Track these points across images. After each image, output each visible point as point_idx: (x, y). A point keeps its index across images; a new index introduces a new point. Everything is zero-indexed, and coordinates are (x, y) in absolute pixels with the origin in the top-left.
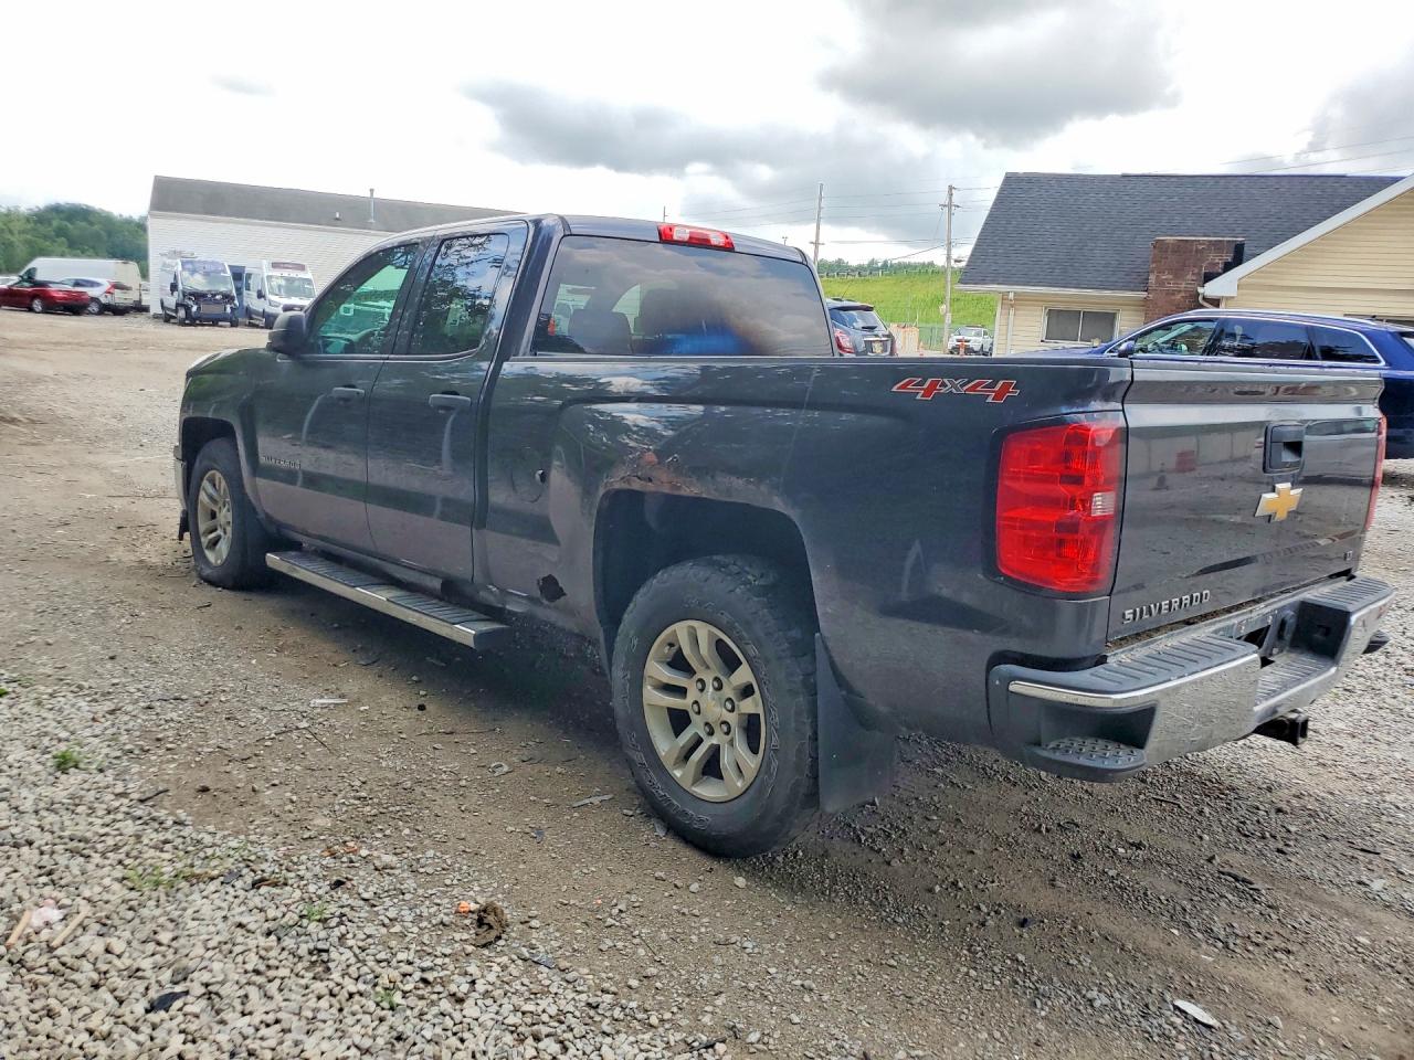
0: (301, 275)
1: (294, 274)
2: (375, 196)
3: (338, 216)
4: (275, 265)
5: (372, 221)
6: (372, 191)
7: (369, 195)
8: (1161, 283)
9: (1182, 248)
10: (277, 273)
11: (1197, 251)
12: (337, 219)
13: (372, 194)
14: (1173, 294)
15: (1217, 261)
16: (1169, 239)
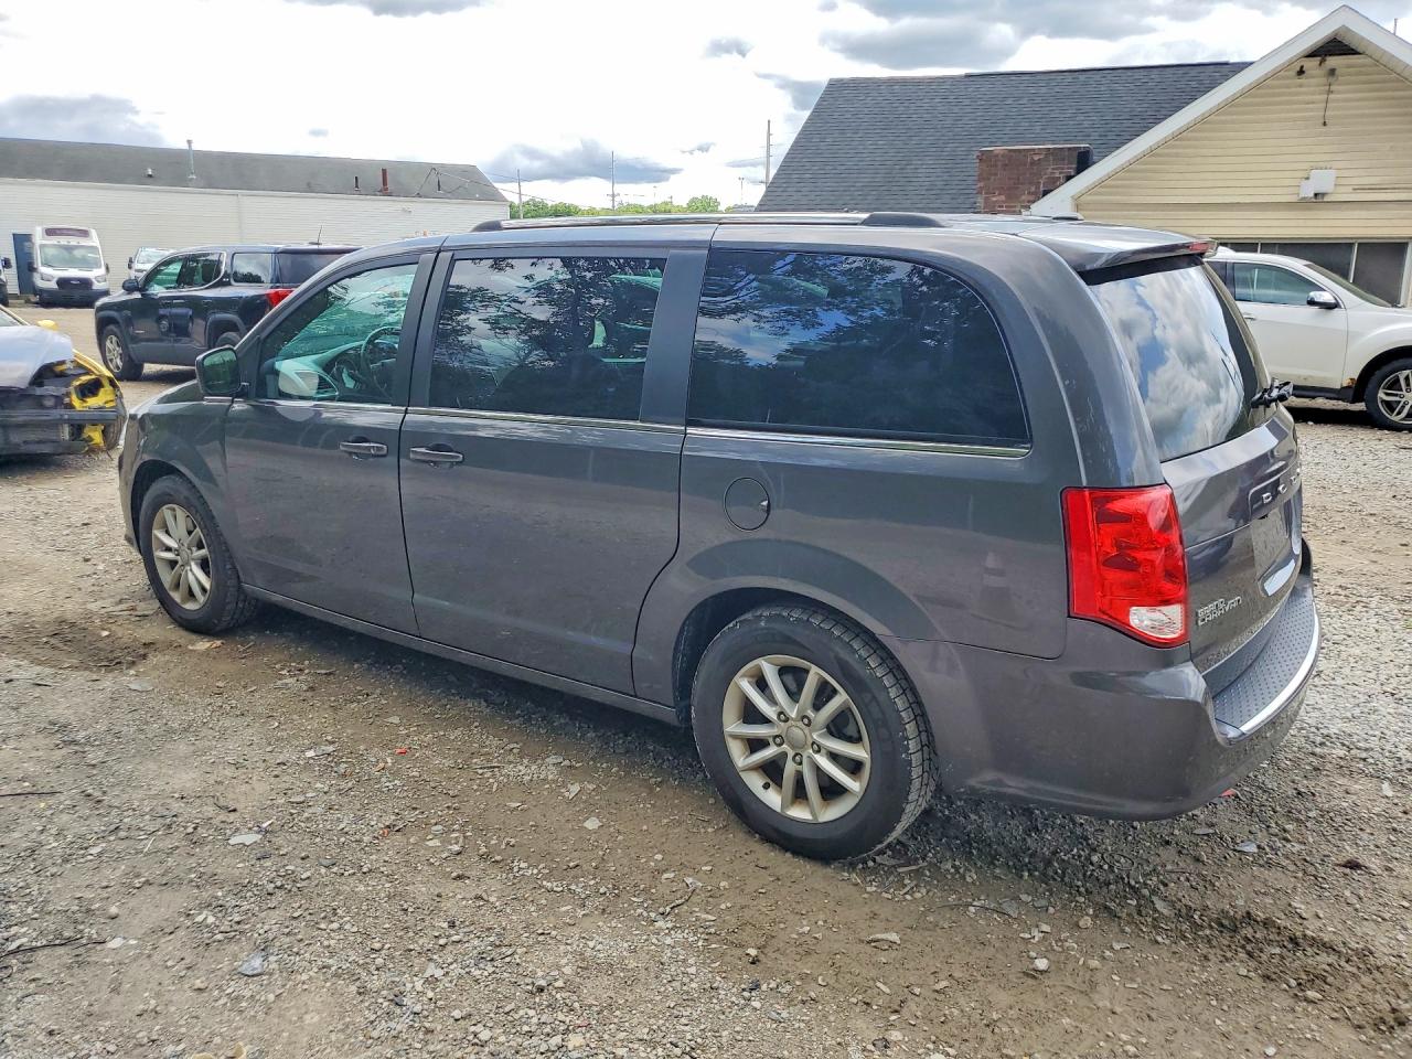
0: (84, 242)
1: (73, 241)
2: (195, 147)
3: (150, 172)
4: (50, 232)
5: (193, 176)
6: (189, 142)
7: (185, 147)
8: (991, 206)
9: (1014, 160)
10: (54, 240)
11: (1033, 163)
12: (150, 176)
13: (190, 146)
15: (1057, 175)
16: (998, 149)
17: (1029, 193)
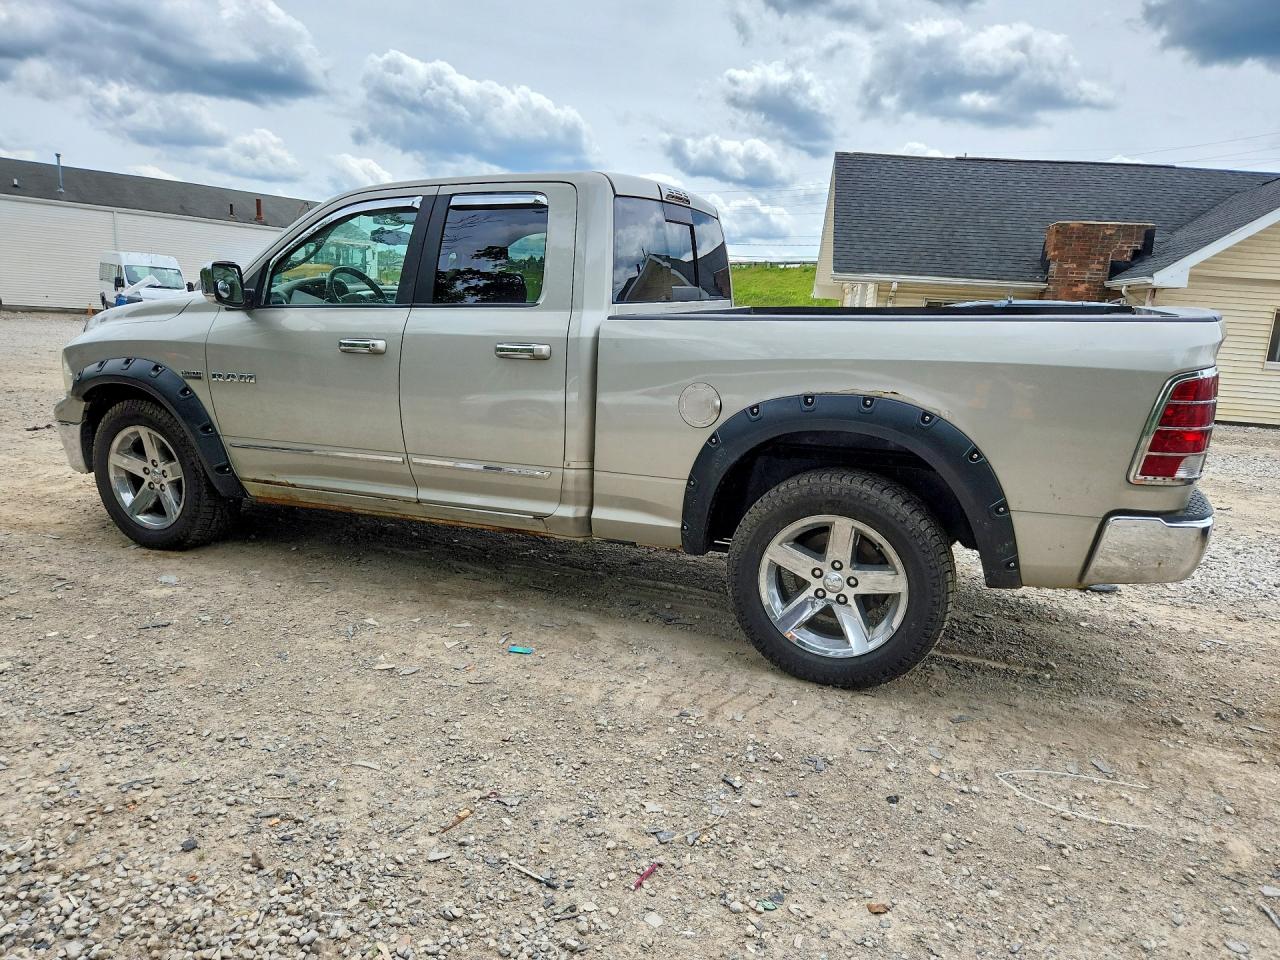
2: (62, 164)
3: (16, 182)
5: (62, 190)
6: (58, 156)
7: (54, 162)
8: (1063, 272)
9: (1088, 233)
11: (1105, 237)
12: (16, 186)
13: (59, 161)
14: (1077, 285)
15: (1125, 249)
16: (1073, 223)
17: (1098, 263)
